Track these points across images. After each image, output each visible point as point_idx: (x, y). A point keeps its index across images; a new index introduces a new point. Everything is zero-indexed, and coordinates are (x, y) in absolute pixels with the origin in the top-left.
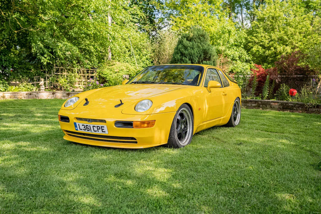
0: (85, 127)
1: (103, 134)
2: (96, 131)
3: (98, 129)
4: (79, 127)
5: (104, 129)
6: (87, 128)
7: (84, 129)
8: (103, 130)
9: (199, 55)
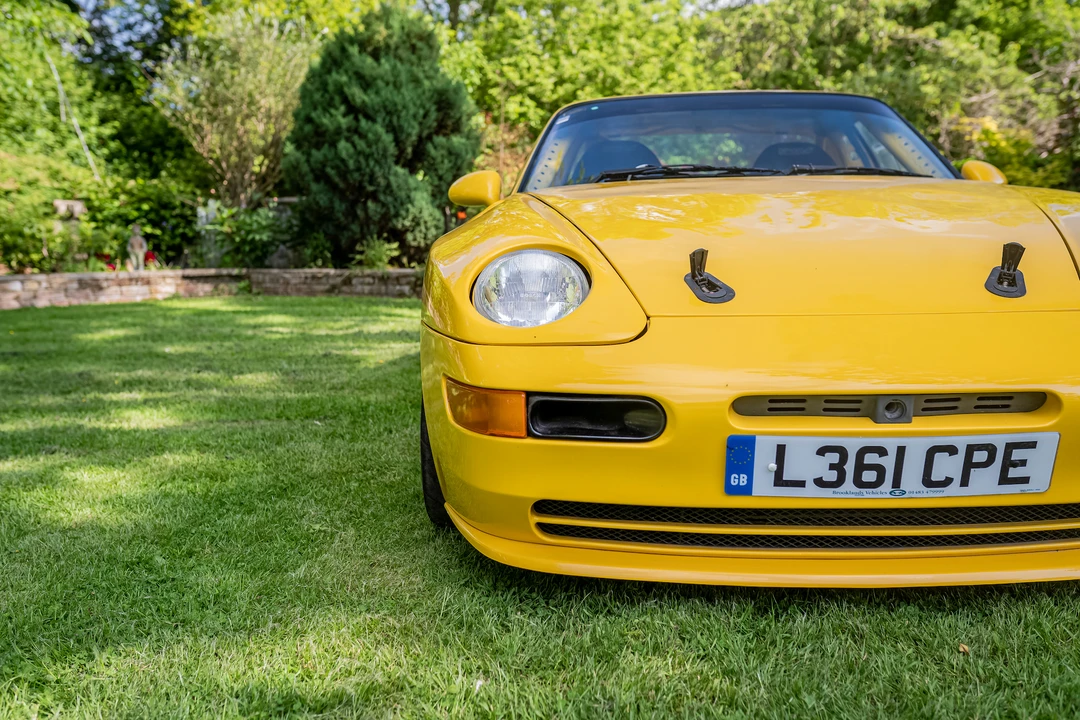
0: (838, 467)
1: (1012, 496)
2: (948, 481)
3: (969, 465)
4: (773, 466)
5: (1023, 463)
6: (860, 467)
7: (832, 476)
8: (1013, 473)
9: (421, 112)
